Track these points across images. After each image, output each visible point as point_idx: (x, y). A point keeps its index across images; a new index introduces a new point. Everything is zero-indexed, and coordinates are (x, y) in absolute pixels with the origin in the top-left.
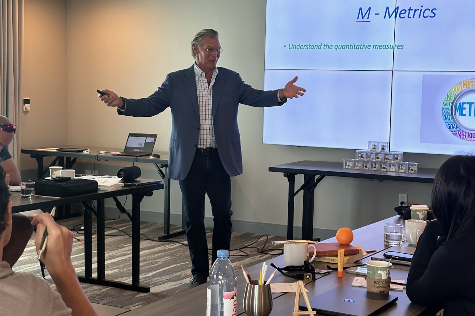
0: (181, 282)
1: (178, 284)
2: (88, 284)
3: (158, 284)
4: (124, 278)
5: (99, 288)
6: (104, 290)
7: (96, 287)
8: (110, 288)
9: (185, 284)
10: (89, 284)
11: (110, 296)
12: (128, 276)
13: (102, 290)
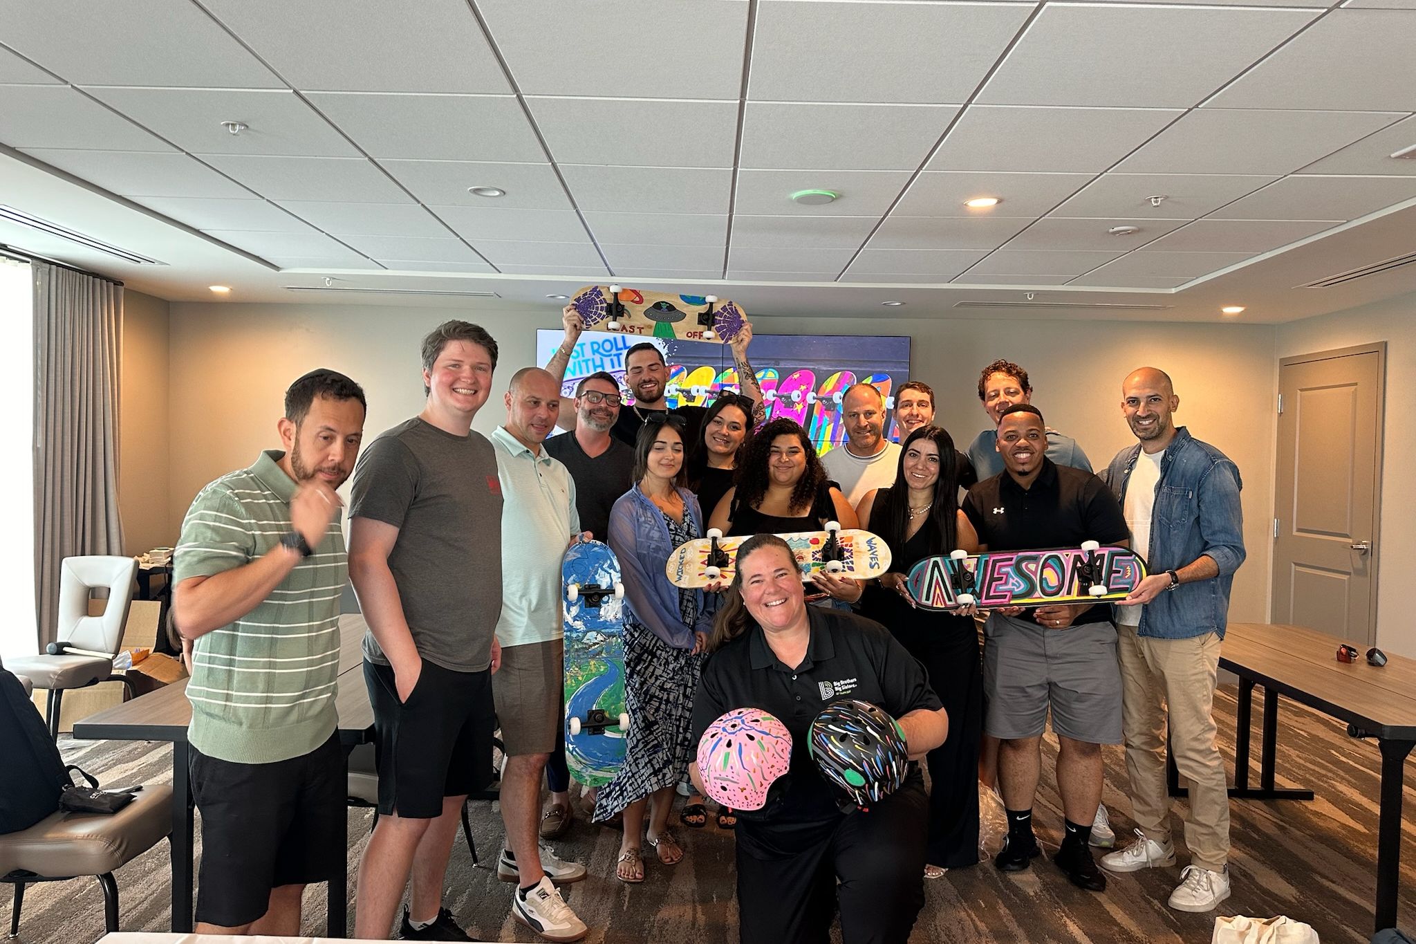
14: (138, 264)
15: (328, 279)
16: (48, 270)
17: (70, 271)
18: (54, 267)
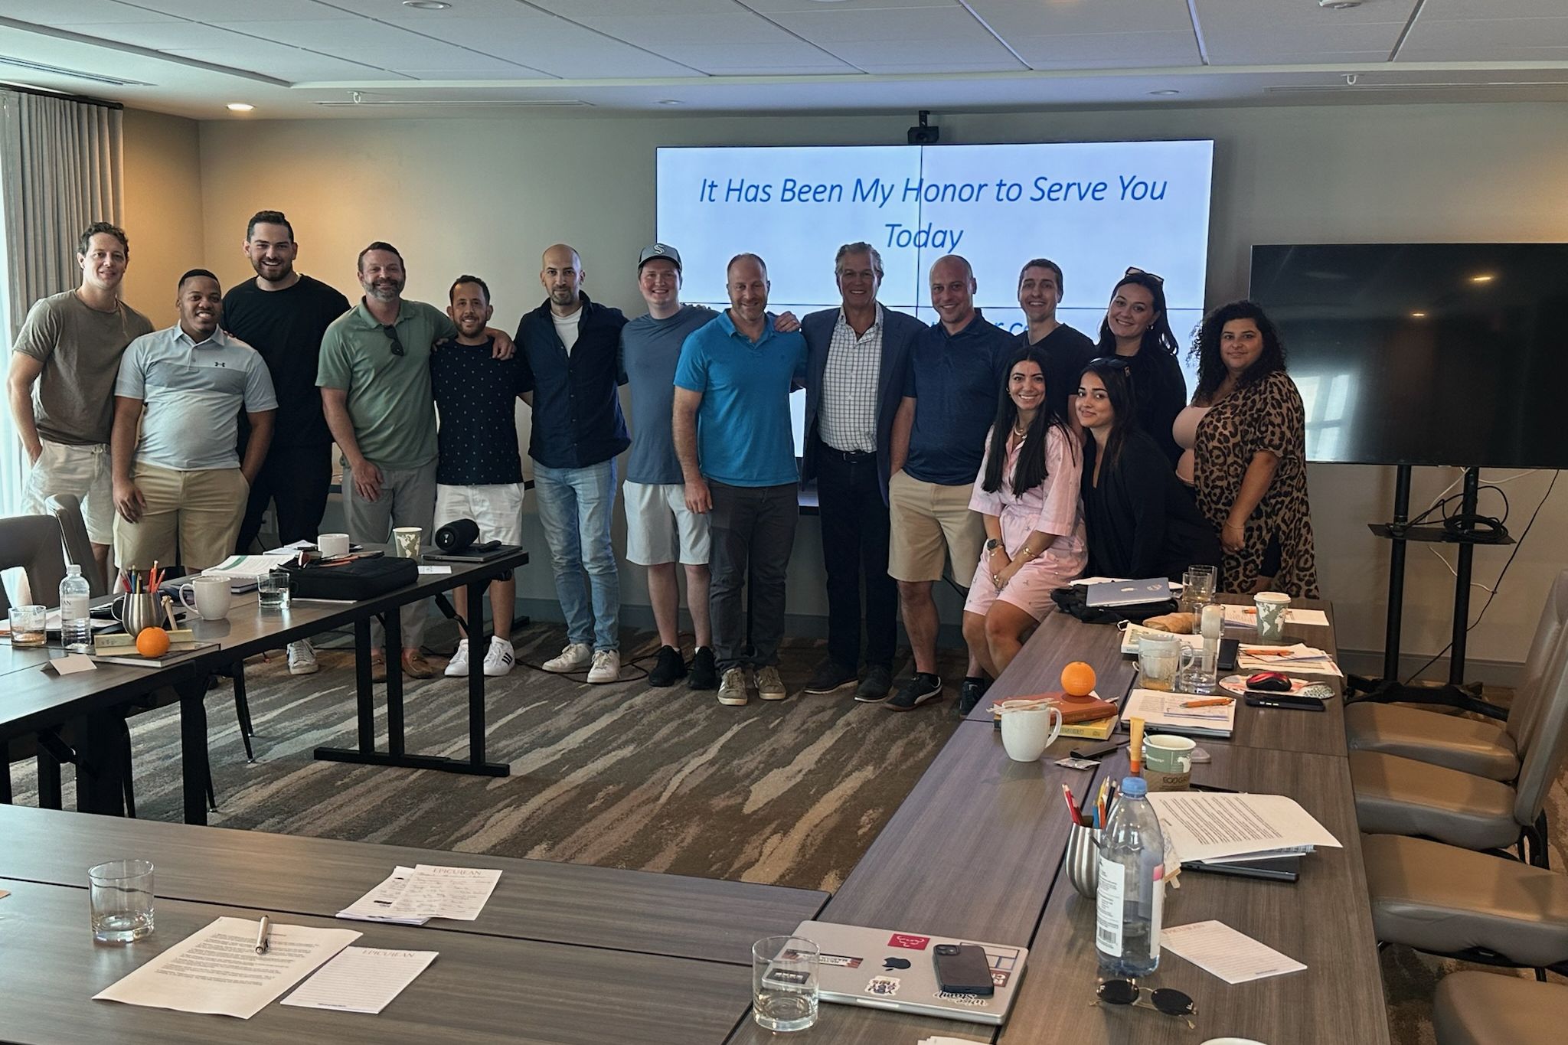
0: (561, 748)
1: (554, 754)
2: (369, 767)
3: (514, 754)
4: (437, 748)
5: (398, 773)
6: (413, 777)
7: (392, 772)
8: (421, 772)
9: (570, 751)
10: (374, 767)
11: (434, 790)
12: (442, 742)
13: (408, 776)
14: (120, 86)
15: (356, 94)
16: (17, 100)
17: (47, 98)
18: (24, 95)
